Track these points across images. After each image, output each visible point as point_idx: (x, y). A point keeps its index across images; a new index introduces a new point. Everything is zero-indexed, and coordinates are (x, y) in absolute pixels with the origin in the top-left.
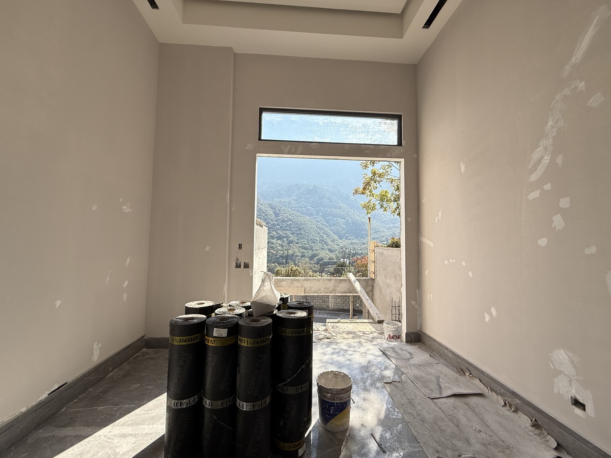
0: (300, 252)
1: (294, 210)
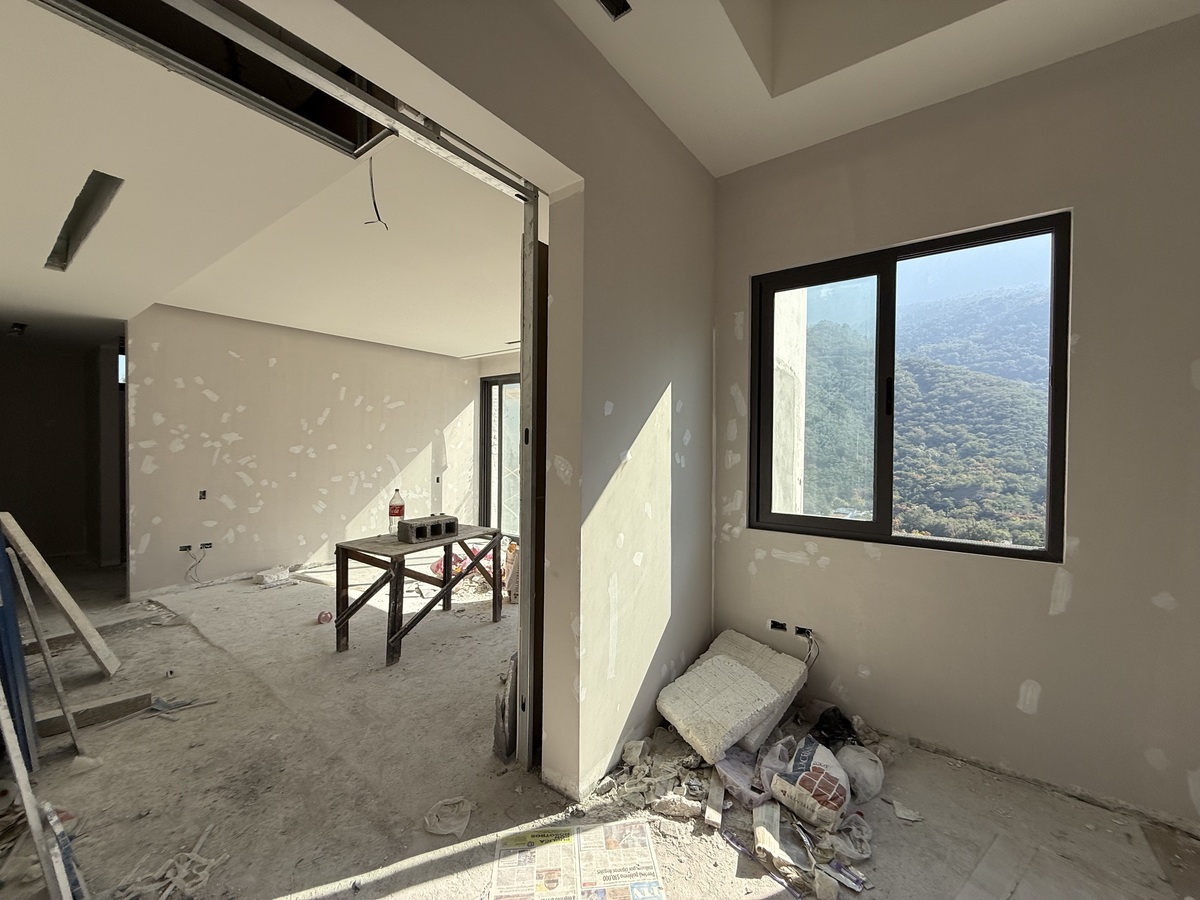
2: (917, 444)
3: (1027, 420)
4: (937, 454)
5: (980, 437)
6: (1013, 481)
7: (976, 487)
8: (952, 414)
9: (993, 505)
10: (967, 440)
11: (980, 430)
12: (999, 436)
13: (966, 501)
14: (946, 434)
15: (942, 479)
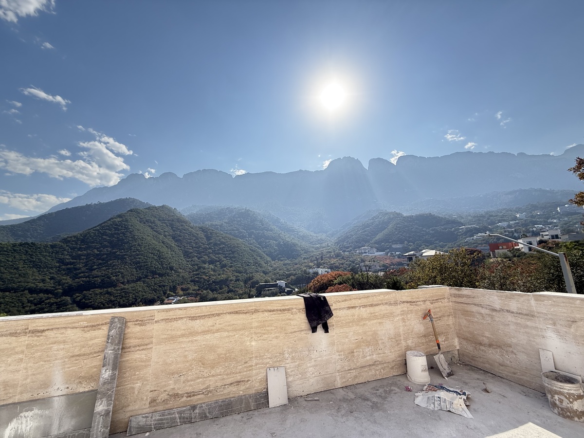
0: (234, 276)
1: (226, 233)
2: (205, 264)
3: (242, 253)
4: (213, 267)
5: (227, 259)
6: (239, 276)
7: (227, 279)
8: (218, 250)
9: (233, 287)
10: (223, 261)
11: (227, 257)
12: (233, 259)
13: (224, 286)
14: (216, 259)
15: (215, 278)
